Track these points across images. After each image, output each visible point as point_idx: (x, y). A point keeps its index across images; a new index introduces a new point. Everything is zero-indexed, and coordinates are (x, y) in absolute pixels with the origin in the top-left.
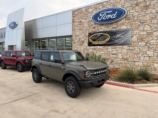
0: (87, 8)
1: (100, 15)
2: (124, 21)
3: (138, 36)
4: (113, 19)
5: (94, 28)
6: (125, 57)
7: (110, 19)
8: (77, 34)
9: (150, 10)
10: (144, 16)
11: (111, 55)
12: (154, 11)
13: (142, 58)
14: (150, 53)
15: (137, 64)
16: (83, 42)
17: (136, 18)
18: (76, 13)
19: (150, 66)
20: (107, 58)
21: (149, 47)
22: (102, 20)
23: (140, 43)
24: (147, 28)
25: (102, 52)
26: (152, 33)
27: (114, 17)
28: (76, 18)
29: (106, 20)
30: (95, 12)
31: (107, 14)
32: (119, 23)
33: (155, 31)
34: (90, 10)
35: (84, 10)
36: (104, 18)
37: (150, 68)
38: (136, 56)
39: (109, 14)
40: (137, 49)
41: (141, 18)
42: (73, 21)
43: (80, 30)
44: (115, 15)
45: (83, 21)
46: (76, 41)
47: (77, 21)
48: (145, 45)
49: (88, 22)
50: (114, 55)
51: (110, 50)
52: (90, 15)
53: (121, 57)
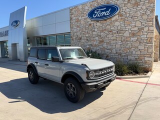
0: (84, 6)
2: (117, 17)
3: (130, 31)
5: (90, 25)
6: (119, 52)
7: (104, 16)
8: (75, 31)
9: (141, 6)
10: (135, 12)
11: (106, 51)
12: (144, 7)
13: (134, 52)
14: (141, 48)
15: (129, 58)
16: (81, 39)
17: (128, 15)
18: (73, 11)
20: (103, 53)
21: (140, 43)
22: (97, 17)
23: (132, 39)
25: (98, 48)
27: (108, 14)
28: (73, 16)
29: (101, 17)
30: (90, 9)
31: (102, 11)
32: (113, 19)
33: (145, 27)
35: (80, 7)
37: (141, 62)
38: (128, 51)
40: (129, 45)
41: (132, 14)
42: (71, 19)
43: (78, 27)
44: (108, 12)
45: (80, 18)
46: (74, 38)
47: (74, 18)
48: (137, 40)
49: (85, 19)
50: (109, 51)
51: (105, 46)
52: (87, 13)
53: (115, 52)
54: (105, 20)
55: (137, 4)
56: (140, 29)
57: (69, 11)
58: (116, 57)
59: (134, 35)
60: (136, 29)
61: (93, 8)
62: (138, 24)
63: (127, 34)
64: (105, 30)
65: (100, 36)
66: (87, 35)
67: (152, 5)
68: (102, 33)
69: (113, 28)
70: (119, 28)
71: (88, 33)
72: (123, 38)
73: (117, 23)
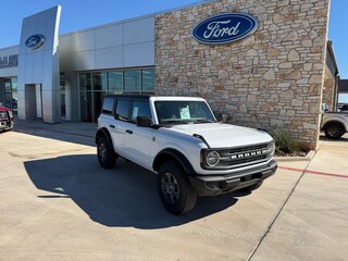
0: (185, 12)
1: (209, 28)
2: (252, 39)
3: (277, 70)
4: (233, 36)
5: (197, 52)
6: (253, 110)
7: (226, 36)
8: (164, 65)
9: (300, 21)
10: (289, 32)
11: (228, 106)
12: (306, 24)
13: (282, 112)
14: (297, 103)
15: (273, 123)
16: (176, 80)
17: (274, 37)
18: (163, 21)
19: (296, 128)
21: (295, 93)
22: (212, 38)
23: (280, 85)
26: (301, 66)
27: (234, 33)
28: (161, 32)
29: (219, 38)
30: (199, 21)
31: (222, 26)
32: (244, 44)
33: (307, 62)
35: (178, 15)
36: (215, 35)
37: (296, 131)
38: (272, 109)
39: (225, 26)
40: (275, 96)
41: (282, 36)
42: (157, 38)
43: (171, 55)
44: (235, 29)
45: (176, 38)
46: (162, 78)
47: (164, 37)
48: (290, 88)
49: (186, 41)
50: (232, 107)
51: (226, 97)
52: (190, 27)
53: (245, 110)
54: (229, 45)
55: (292, 16)
56: (297, 67)
57: (153, 20)
58: (247, 119)
59: (283, 77)
60: (289, 65)
61: (204, 18)
62: (294, 56)
63: (270, 75)
64: (228, 64)
65: (217, 76)
66: (189, 74)
67: (322, 19)
68: (221, 71)
69: (243, 62)
70: (256, 62)
71: (191, 69)
72: (263, 83)
73: (251, 53)
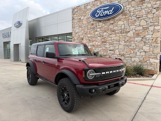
0: (86, 5)
1: (98, 12)
2: (120, 16)
3: (134, 31)
4: (110, 15)
5: (92, 24)
6: (122, 53)
7: (107, 15)
8: (77, 32)
9: (146, 4)
10: (140, 11)
11: (109, 52)
12: (149, 5)
13: (138, 54)
14: (146, 48)
15: (133, 59)
16: (83, 39)
17: (132, 14)
18: (75, 10)
19: (146, 62)
20: (105, 54)
21: (145, 43)
22: (100, 17)
23: (136, 39)
24: (143, 23)
25: (100, 49)
26: (148, 28)
27: (111, 13)
28: (75, 15)
29: (103, 16)
30: (93, 9)
31: (104, 10)
32: (116, 19)
33: (151, 26)
34: (89, 7)
35: (83, 7)
36: (101, 15)
38: (132, 52)
39: (106, 10)
40: (133, 45)
41: (137, 13)
42: (73, 19)
43: (80, 27)
44: (111, 11)
45: (82, 18)
46: (76, 38)
47: (76, 18)
48: (141, 40)
50: (111, 52)
51: (108, 46)
52: (90, 12)
53: (118, 53)
55: (142, 2)
56: (145, 29)
57: (71, 10)
59: (138, 35)
60: (141, 28)
61: (96, 7)
63: (131, 34)
64: (108, 29)
65: (103, 36)
66: (89, 36)
67: (158, 2)
68: (105, 33)
69: (116, 28)
70: (123, 28)
71: (90, 34)
72: (127, 38)
73: (120, 23)
